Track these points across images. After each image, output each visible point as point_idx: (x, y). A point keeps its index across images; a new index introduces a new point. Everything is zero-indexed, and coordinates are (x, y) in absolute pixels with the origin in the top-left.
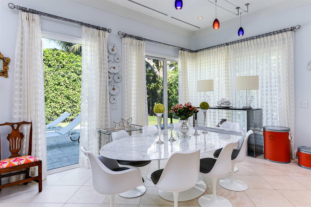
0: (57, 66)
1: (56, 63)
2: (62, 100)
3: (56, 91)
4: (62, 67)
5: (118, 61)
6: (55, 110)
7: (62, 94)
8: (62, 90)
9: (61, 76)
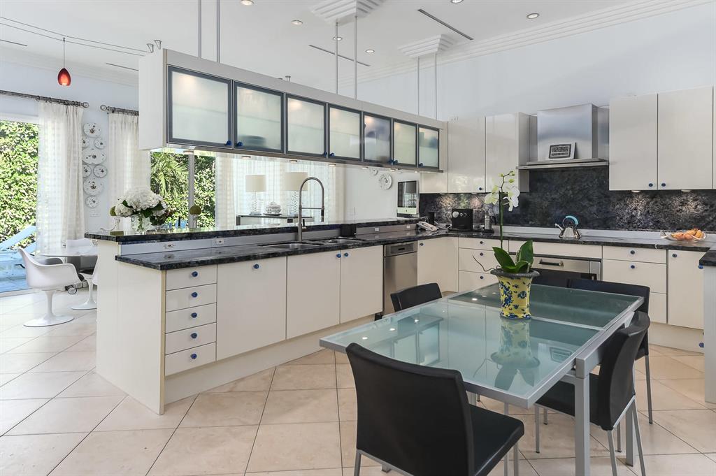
0: (19, 135)
1: (18, 128)
2: (30, 204)
3: (17, 184)
4: (31, 138)
5: (101, 147)
6: (13, 224)
7: (30, 191)
8: (31, 184)
9: (30, 154)
